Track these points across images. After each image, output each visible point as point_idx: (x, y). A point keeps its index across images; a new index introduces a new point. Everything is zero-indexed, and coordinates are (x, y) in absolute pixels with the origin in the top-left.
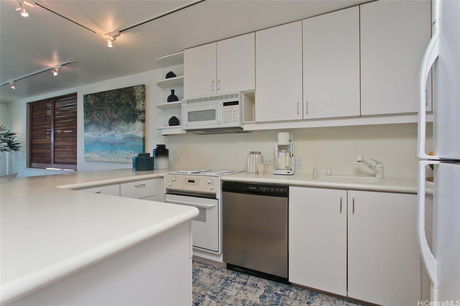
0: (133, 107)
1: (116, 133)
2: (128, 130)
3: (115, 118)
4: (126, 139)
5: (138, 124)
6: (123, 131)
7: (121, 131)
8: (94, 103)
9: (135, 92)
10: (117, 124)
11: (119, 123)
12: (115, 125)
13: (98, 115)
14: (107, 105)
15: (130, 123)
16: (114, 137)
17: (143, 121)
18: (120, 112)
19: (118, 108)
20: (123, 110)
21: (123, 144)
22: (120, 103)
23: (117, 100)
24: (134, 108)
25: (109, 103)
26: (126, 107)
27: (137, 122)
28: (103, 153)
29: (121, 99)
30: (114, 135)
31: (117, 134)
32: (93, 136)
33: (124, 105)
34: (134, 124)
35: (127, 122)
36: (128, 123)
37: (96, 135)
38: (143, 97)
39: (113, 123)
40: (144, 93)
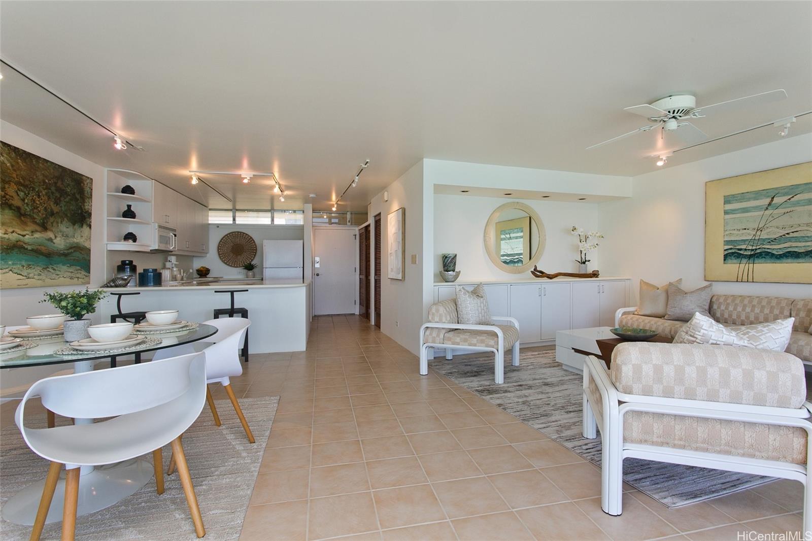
0: (80, 204)
1: (56, 237)
2: (74, 236)
3: (55, 212)
4: (71, 248)
5: (85, 229)
6: (67, 236)
7: (63, 236)
8: (12, 166)
9: (84, 184)
10: (57, 223)
11: (61, 221)
12: (55, 224)
13: (21, 195)
15: (76, 226)
16: (52, 243)
17: (90, 226)
18: (63, 204)
19: (61, 197)
20: (68, 202)
21: (65, 255)
22: (63, 190)
23: (59, 184)
24: (82, 207)
25: (44, 182)
26: (71, 200)
27: (85, 226)
28: (29, 271)
29: (65, 184)
30: (50, 240)
31: (58, 239)
32: (5, 234)
33: (69, 195)
34: (82, 229)
35: (72, 223)
36: (74, 225)
37: (14, 234)
38: (91, 195)
39: (52, 219)
40: (92, 190)
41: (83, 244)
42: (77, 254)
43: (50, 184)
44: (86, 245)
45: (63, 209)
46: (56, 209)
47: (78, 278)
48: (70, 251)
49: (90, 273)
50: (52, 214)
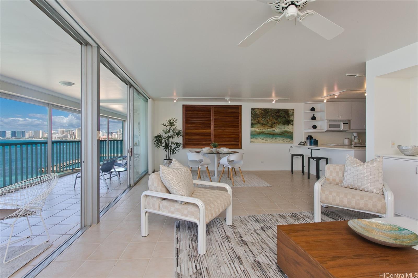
1: (276, 129)
2: (284, 128)
4: (283, 132)
5: (290, 126)
6: (281, 129)
7: (279, 129)
8: (260, 113)
9: (289, 112)
10: (277, 125)
12: (276, 126)
13: (263, 120)
14: (270, 115)
15: (285, 125)
17: (293, 125)
18: (279, 120)
19: (278, 118)
20: (281, 119)
22: (279, 115)
23: (277, 114)
24: (288, 119)
25: (271, 115)
26: (283, 118)
27: (290, 125)
28: (266, 139)
29: (280, 113)
30: (274, 130)
32: (258, 130)
33: (282, 116)
34: (288, 126)
35: (283, 125)
37: (261, 130)
38: (293, 115)
39: (274, 125)
40: (293, 113)
41: (289, 130)
42: (286, 134)
43: (273, 115)
44: (291, 131)
45: (279, 121)
46: (276, 121)
47: (287, 141)
48: (283, 133)
49: (293, 140)
50: (275, 123)
